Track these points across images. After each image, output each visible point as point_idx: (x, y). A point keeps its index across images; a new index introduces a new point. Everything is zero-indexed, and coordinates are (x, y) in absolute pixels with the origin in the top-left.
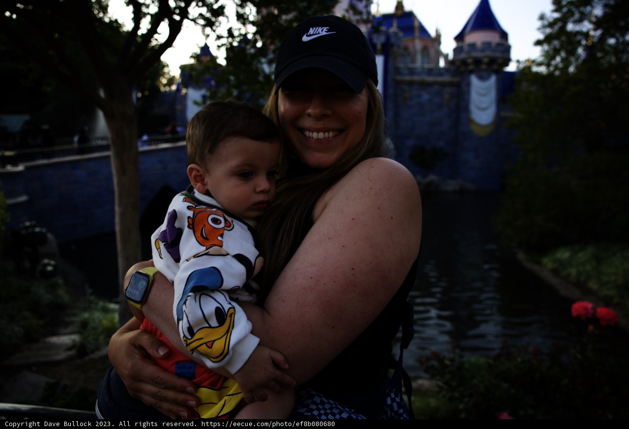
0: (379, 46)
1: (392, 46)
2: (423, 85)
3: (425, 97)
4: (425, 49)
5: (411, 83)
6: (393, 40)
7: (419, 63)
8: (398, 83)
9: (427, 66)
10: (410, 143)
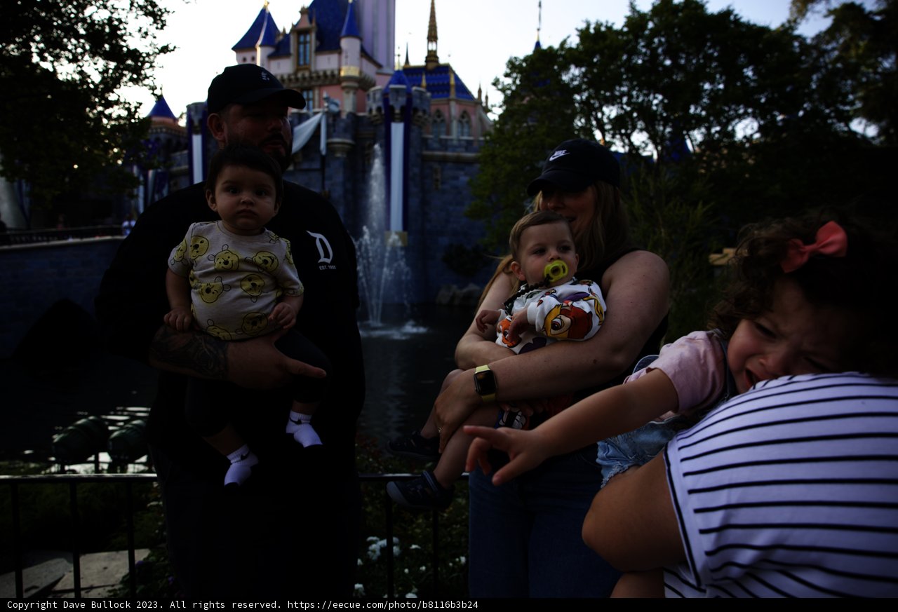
0: (397, 111)
1: (416, 110)
2: (460, 163)
3: (464, 179)
4: (464, 115)
5: (444, 160)
6: (417, 102)
7: (455, 133)
8: (425, 159)
9: (465, 138)
10: (444, 241)
